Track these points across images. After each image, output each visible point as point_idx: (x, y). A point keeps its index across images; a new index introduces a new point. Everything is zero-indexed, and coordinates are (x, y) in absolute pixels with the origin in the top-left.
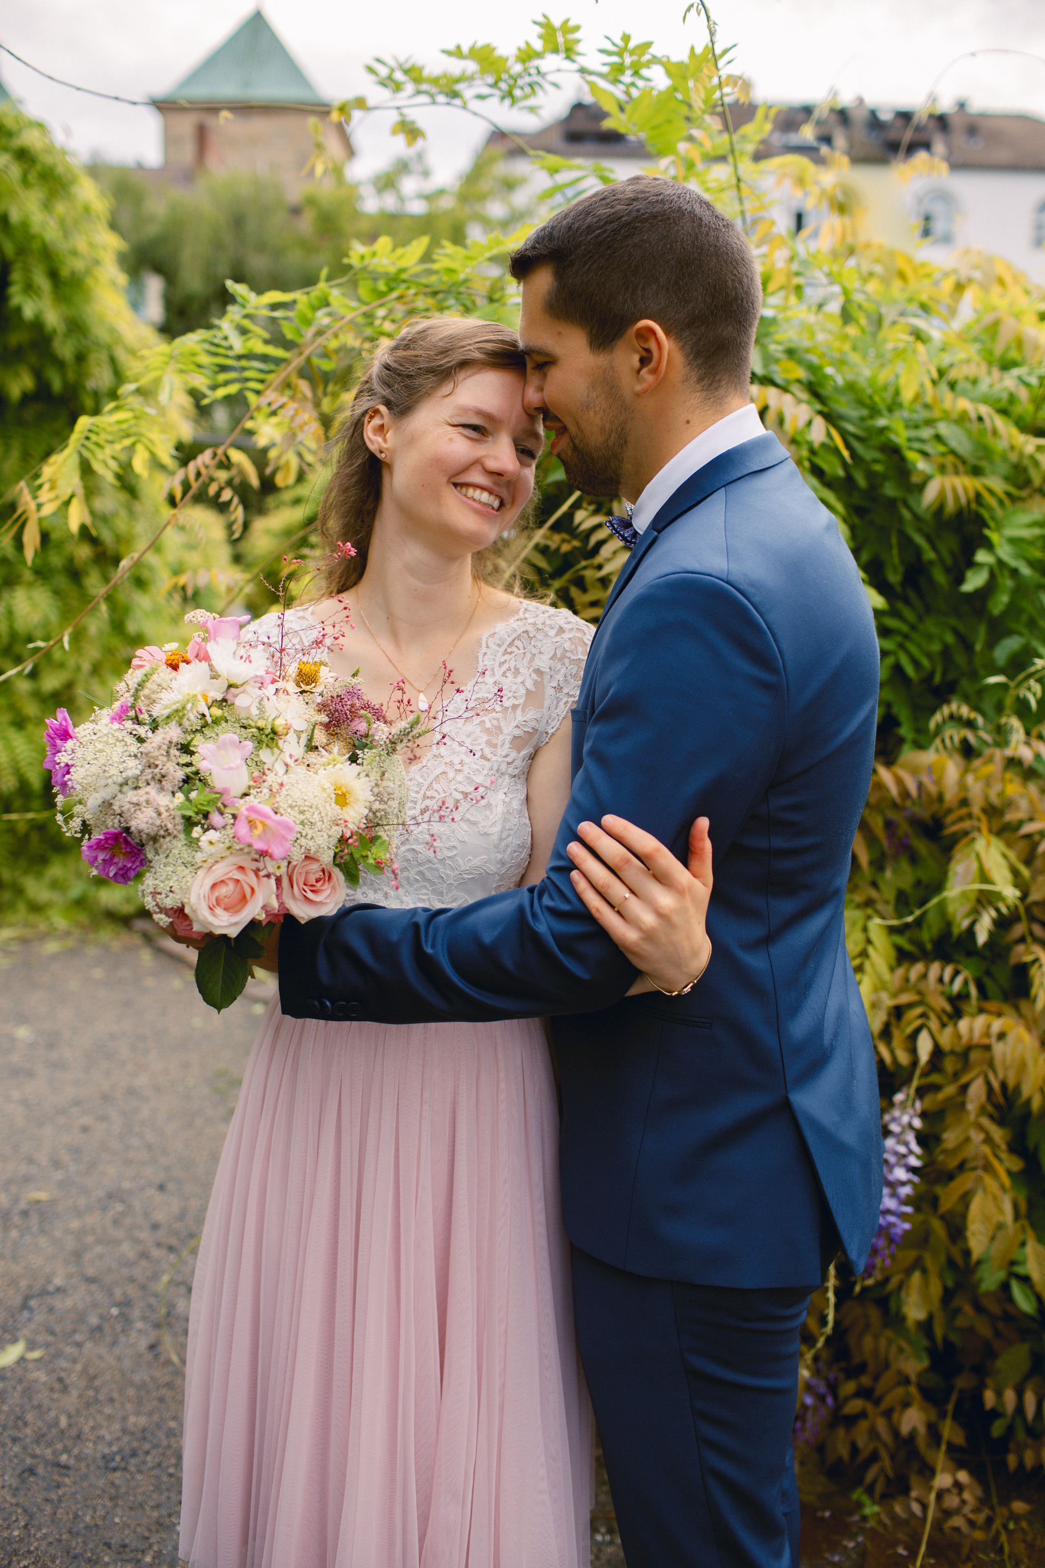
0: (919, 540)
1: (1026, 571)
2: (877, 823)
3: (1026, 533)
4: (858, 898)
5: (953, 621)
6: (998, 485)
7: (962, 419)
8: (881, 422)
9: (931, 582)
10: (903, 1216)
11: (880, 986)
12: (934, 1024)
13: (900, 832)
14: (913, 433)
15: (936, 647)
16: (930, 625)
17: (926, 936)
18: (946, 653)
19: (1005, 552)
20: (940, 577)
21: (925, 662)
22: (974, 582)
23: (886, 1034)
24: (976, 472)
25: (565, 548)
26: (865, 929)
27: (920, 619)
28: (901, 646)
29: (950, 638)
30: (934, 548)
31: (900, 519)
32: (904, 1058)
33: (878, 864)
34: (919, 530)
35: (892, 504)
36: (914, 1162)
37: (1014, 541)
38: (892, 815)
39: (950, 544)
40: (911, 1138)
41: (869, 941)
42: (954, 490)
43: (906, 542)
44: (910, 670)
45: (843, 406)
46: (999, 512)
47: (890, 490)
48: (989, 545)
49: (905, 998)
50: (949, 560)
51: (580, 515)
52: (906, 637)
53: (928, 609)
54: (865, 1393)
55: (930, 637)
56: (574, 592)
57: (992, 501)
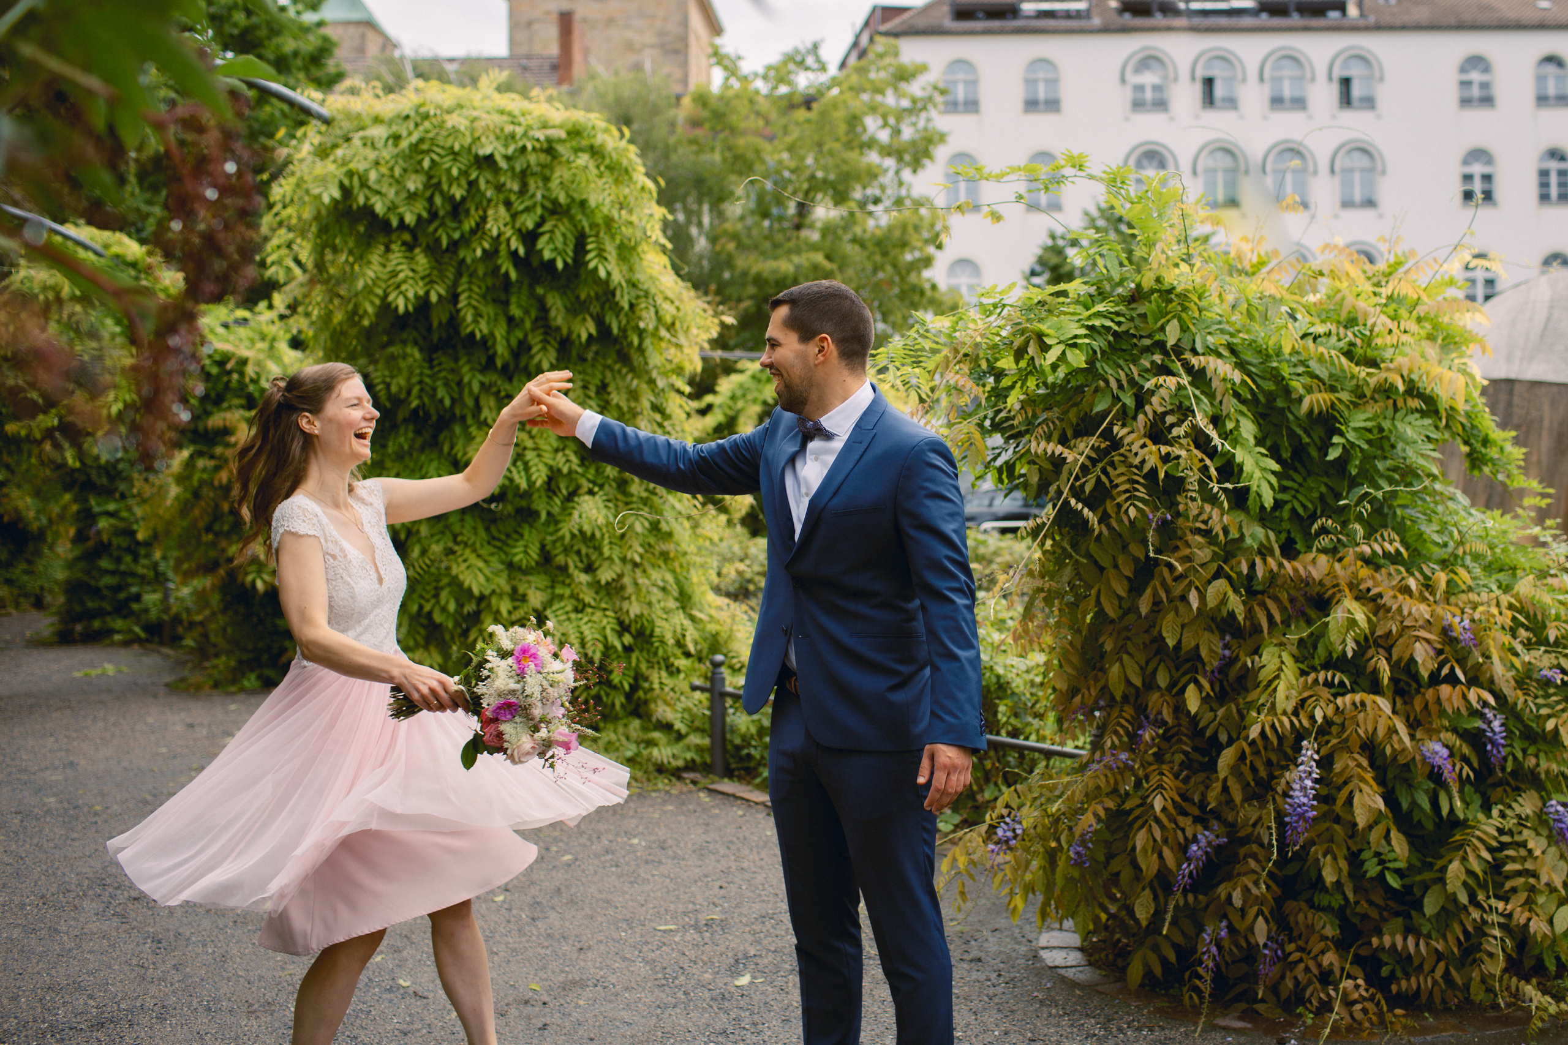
0: (1300, 432)
1: (1365, 446)
2: (1284, 597)
3: (1363, 424)
4: (1275, 641)
5: (1325, 479)
6: (1345, 396)
7: (1321, 359)
8: (1275, 364)
9: (1309, 455)
10: (1313, 807)
11: (1290, 687)
12: (1322, 704)
13: (1299, 605)
14: (1293, 370)
15: (1316, 495)
16: (1311, 483)
17: (1317, 662)
18: (1322, 497)
19: (1351, 436)
20: (1314, 453)
21: (1310, 505)
22: (1333, 454)
23: (1296, 713)
24: (1333, 389)
25: (1103, 446)
26: (1280, 656)
27: (1305, 479)
28: (1294, 497)
29: (1323, 489)
30: (1309, 436)
31: (1287, 419)
32: (1306, 723)
33: (1286, 623)
34: (1300, 426)
35: (1282, 412)
36: (1315, 776)
37: (1355, 429)
38: (1293, 593)
39: (1318, 432)
40: (1313, 764)
41: (1282, 662)
42: (1318, 401)
43: (1292, 434)
44: (1301, 511)
45: (1249, 356)
46: (1346, 413)
47: (1280, 403)
48: (1341, 434)
49: (1306, 695)
50: (1319, 443)
51: (1116, 429)
52: (1297, 491)
53: (1309, 474)
54: (1300, 949)
55: (1311, 489)
56: (1109, 469)
57: (1342, 407)
